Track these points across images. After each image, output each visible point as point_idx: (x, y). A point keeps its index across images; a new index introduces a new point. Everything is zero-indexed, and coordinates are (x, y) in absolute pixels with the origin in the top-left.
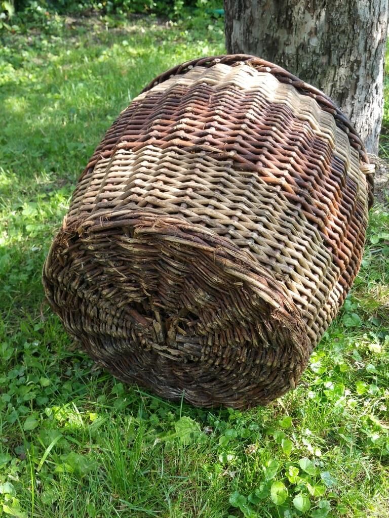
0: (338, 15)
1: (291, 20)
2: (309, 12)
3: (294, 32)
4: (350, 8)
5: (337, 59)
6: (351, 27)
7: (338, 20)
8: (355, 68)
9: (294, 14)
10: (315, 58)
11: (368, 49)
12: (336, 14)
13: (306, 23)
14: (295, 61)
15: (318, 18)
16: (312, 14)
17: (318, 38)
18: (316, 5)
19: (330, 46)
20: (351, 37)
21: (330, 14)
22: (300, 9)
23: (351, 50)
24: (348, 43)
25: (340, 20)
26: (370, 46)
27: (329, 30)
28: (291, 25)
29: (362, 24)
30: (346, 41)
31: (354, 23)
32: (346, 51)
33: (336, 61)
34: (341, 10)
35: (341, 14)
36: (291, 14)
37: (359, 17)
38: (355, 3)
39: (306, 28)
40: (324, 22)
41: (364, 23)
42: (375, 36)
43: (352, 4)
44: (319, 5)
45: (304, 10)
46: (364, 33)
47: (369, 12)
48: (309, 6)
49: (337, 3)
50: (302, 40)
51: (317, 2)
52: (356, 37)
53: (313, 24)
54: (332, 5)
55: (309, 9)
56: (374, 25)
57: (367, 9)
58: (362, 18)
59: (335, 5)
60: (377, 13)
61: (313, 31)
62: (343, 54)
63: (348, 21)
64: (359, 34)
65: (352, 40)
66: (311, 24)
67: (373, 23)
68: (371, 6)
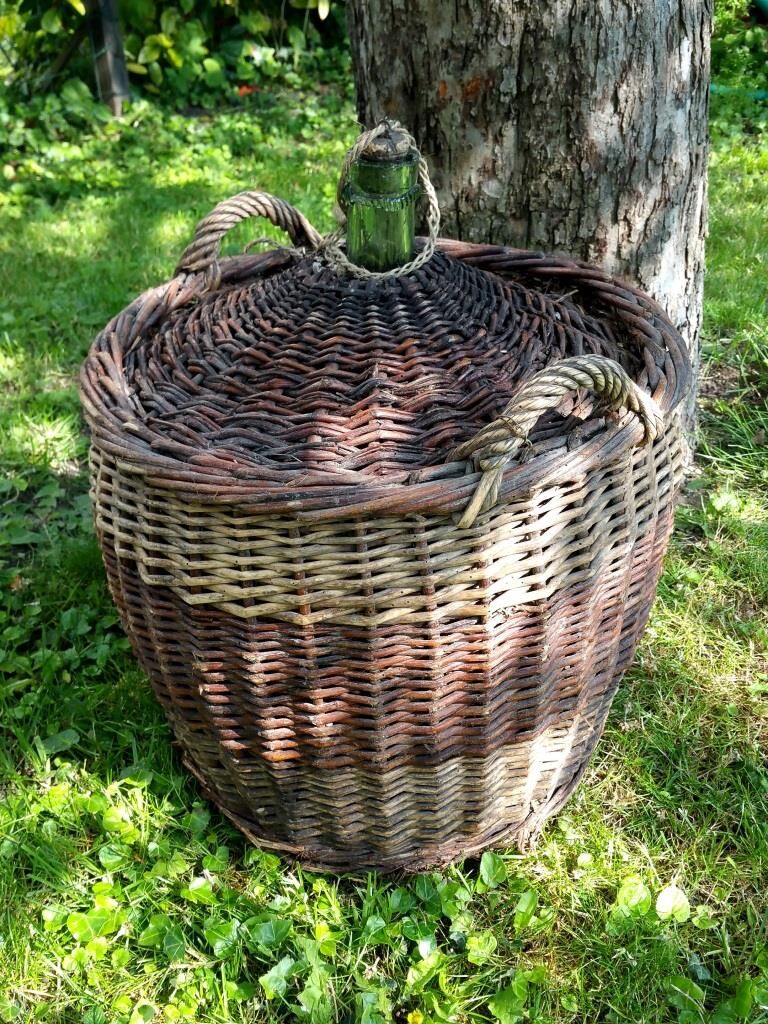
0: (543, 137)
1: (435, 139)
2: (476, 127)
3: (447, 165)
4: (568, 125)
5: (548, 232)
6: (575, 165)
7: (543, 148)
8: (592, 254)
9: (443, 126)
10: (496, 223)
11: (621, 217)
12: (537, 136)
13: (470, 147)
14: (454, 222)
15: (498, 138)
16: (483, 131)
17: (500, 181)
18: (489, 112)
19: (528, 201)
20: (575, 186)
21: (524, 134)
22: (453, 118)
23: (580, 215)
24: (570, 199)
25: (548, 149)
26: (627, 212)
27: (524, 167)
28: (438, 148)
29: (602, 161)
30: (565, 195)
31: (582, 159)
32: (567, 215)
33: (544, 233)
34: (548, 128)
35: (550, 136)
36: (436, 126)
37: (592, 146)
38: (579, 114)
39: (472, 159)
40: (513, 150)
41: (607, 160)
42: (641, 189)
43: (574, 118)
44: (498, 113)
45: (463, 120)
46: (609, 179)
47: (619, 138)
48: (472, 113)
49: (538, 112)
50: (465, 183)
51: (491, 107)
52: (588, 188)
53: (488, 153)
54: (528, 116)
55: (474, 120)
56: (636, 168)
57: (614, 132)
58: (601, 149)
59: (535, 117)
60: (645, 141)
61: (489, 166)
62: (561, 221)
63: (567, 154)
64: (596, 184)
65: (580, 193)
66: (484, 151)
67: (634, 162)
68: (624, 125)
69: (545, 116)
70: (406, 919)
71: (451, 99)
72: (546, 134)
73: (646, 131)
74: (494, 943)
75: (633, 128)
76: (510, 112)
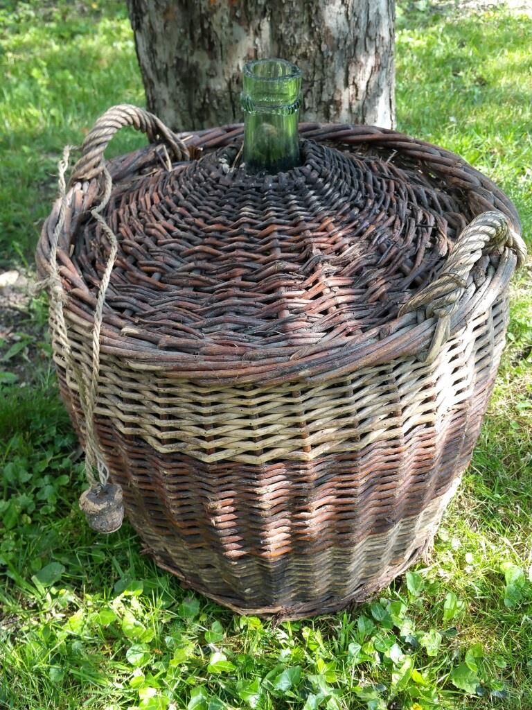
0: (292, 28)
1: (210, 37)
2: (240, 24)
3: (219, 57)
4: (310, 17)
6: (316, 47)
7: (292, 36)
8: (333, 112)
9: (215, 27)
11: (351, 82)
12: (287, 27)
13: (237, 41)
14: (228, 101)
15: (258, 32)
16: (246, 27)
18: (250, 13)
20: (318, 63)
21: (277, 27)
22: (222, 20)
23: (322, 85)
24: (314, 73)
25: (296, 36)
26: (354, 78)
27: (279, 53)
28: (212, 45)
29: (335, 42)
30: (310, 71)
31: (321, 42)
32: (312, 85)
34: (295, 21)
35: (297, 26)
36: (209, 28)
37: (328, 31)
38: (318, 8)
39: (239, 50)
40: (269, 40)
41: (339, 40)
42: (362, 60)
43: (314, 12)
44: (256, 12)
45: (230, 21)
46: (341, 56)
47: (346, 23)
48: (238, 14)
49: (287, 10)
50: (235, 69)
51: (251, 9)
52: (327, 63)
53: (250, 44)
54: (279, 13)
55: (238, 20)
56: (359, 44)
57: (342, 18)
58: (335, 33)
59: (284, 13)
60: (363, 23)
61: (252, 54)
62: (309, 90)
63: (310, 39)
64: (332, 59)
65: (321, 68)
66: (247, 43)
67: (356, 40)
68: (349, 13)
69: (292, 13)
70: (373, 639)
71: (220, 6)
72: (294, 25)
73: (363, 16)
74: (439, 637)
75: (355, 15)
76: (265, 11)
